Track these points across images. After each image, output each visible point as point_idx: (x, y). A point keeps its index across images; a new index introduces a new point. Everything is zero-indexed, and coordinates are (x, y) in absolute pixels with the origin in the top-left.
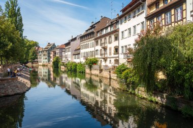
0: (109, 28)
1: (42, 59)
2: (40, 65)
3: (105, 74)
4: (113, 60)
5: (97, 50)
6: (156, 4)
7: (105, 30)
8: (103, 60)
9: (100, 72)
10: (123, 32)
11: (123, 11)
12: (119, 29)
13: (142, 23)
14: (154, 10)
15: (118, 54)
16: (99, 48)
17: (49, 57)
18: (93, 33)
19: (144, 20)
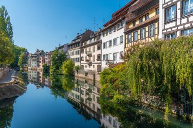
0: (93, 39)
1: (32, 64)
2: (30, 69)
3: (90, 77)
4: (96, 66)
5: (82, 57)
6: (134, 22)
7: (89, 41)
8: (88, 65)
9: (86, 76)
10: (104, 43)
11: (105, 26)
12: (101, 40)
13: (121, 37)
14: (131, 26)
15: (101, 60)
16: (84, 55)
17: (38, 62)
18: (78, 43)
19: (123, 34)
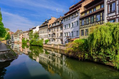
0: (57, 23)
4: (59, 40)
6: (85, 12)
7: (54, 24)
10: (65, 26)
12: (63, 24)
13: (77, 21)
18: (47, 25)
